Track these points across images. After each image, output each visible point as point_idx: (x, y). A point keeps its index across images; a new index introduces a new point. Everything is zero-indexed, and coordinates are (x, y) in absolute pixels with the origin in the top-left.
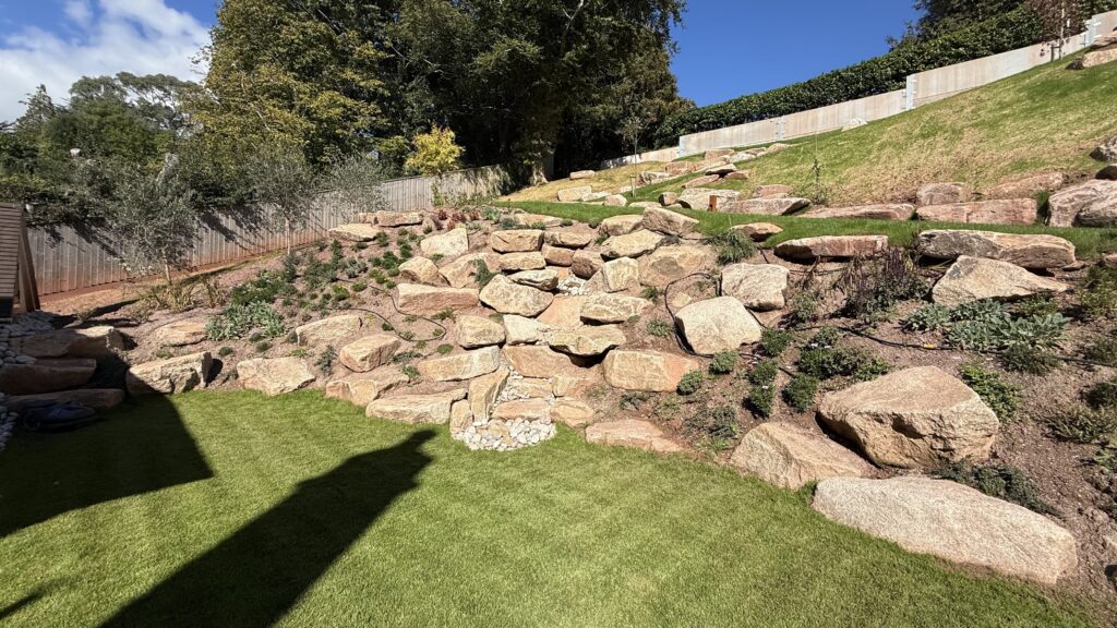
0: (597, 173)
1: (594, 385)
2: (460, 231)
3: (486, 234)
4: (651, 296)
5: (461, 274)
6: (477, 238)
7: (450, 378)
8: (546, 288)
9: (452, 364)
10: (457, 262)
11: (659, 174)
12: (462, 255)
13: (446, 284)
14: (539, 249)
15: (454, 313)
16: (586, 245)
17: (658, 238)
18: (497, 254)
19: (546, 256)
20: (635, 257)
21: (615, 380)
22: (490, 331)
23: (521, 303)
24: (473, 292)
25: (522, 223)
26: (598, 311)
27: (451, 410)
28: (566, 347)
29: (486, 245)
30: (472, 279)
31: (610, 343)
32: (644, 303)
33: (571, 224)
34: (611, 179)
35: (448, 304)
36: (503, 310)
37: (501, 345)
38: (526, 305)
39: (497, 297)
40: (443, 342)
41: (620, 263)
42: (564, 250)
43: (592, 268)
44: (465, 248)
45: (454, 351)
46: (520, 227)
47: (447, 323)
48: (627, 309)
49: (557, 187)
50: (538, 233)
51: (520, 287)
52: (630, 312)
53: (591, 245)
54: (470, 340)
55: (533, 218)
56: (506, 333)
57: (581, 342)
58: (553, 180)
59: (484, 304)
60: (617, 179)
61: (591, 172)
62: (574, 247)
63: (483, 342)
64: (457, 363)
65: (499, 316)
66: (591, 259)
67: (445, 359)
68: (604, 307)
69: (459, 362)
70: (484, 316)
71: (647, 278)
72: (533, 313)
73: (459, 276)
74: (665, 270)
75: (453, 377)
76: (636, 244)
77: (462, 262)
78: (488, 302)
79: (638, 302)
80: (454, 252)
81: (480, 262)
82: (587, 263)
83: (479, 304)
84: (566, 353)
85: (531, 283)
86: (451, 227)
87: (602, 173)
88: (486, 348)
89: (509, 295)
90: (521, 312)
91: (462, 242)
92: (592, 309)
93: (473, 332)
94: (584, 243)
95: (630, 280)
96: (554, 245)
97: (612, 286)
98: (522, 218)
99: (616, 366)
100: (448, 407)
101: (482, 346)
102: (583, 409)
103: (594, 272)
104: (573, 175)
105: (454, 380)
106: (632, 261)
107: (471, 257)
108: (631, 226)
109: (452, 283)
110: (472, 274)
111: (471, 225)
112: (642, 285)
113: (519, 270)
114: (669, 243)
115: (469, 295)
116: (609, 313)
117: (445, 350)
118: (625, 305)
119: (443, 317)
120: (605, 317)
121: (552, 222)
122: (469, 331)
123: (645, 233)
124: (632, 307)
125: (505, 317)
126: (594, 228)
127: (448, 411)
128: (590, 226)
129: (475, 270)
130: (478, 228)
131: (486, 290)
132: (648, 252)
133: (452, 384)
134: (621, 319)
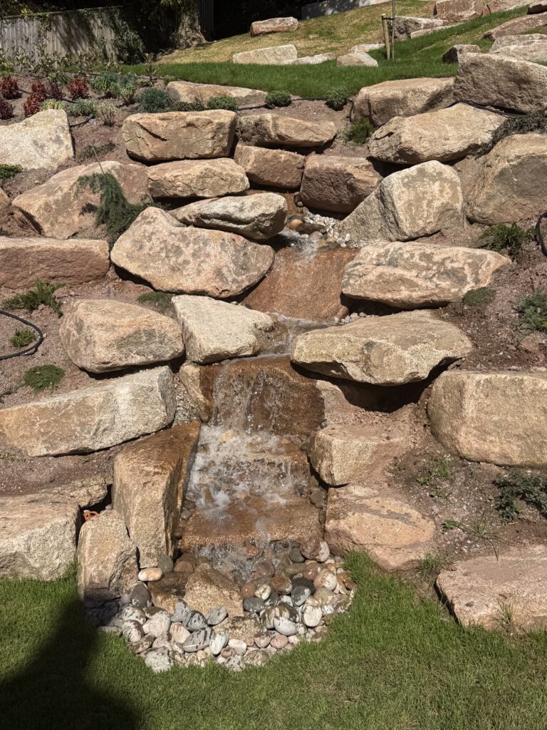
0: (302, 24)
1: (412, 453)
2: (53, 119)
3: (109, 124)
4: (507, 243)
5: (64, 205)
6: (92, 131)
7: (63, 448)
8: (261, 235)
9: (67, 416)
10: (51, 181)
11: (424, 21)
12: (62, 167)
13: (31, 230)
14: (230, 153)
15: (56, 293)
16: (329, 144)
17: (492, 121)
18: (137, 166)
19: (249, 168)
20: (451, 159)
21: (468, 442)
22: (151, 334)
23: (208, 268)
24: (96, 246)
25: (186, 98)
26: (384, 282)
27: (76, 540)
28: (335, 365)
29: (111, 146)
30: (90, 219)
31: (440, 355)
32: (493, 260)
33: (287, 103)
34: (329, 34)
35: (41, 273)
36: (169, 284)
37: (176, 363)
38: (219, 273)
39: (153, 257)
40: (38, 361)
41: (422, 173)
42: (284, 155)
43: (352, 188)
44: (65, 151)
45: (67, 381)
46: (184, 107)
47: (41, 316)
48: (456, 276)
49: (229, 49)
50: (225, 116)
51: (205, 233)
52: (462, 281)
53: (339, 143)
54: (103, 354)
55: (209, 91)
56: (187, 337)
57: (374, 354)
58: (218, 38)
59: (123, 274)
60: (341, 32)
61: (291, 20)
62: (305, 148)
63: (137, 360)
64: (79, 414)
65: (161, 299)
66: (350, 169)
67: (46, 402)
68: (399, 272)
69: (83, 408)
70: (127, 300)
71: (486, 204)
72: (235, 289)
73: (59, 212)
74: (527, 185)
75: (72, 446)
76: (451, 132)
77: (66, 182)
78: (133, 268)
79: (481, 258)
80: (41, 162)
81: (106, 181)
82: (341, 179)
83: (111, 273)
84: (333, 380)
85: (225, 223)
86: (31, 111)
87: (312, 22)
88: (143, 374)
89: (178, 251)
90: (208, 288)
91: (58, 140)
92: (370, 277)
93: (111, 336)
94: (326, 139)
95: (445, 210)
96: (259, 144)
97: (407, 227)
98: (183, 90)
99: (470, 408)
100: (69, 534)
101: (132, 369)
102: (405, 518)
103: (358, 198)
104: (258, 26)
105: (73, 453)
106: (448, 170)
107: (82, 170)
108: (426, 98)
109: (46, 227)
110: (89, 208)
111: (74, 107)
112: (471, 221)
113: (194, 198)
114: (521, 128)
115: (85, 254)
116: (411, 285)
117: (45, 379)
118: (449, 265)
119: (31, 303)
120: (403, 294)
121: (247, 99)
122: (100, 336)
123: (464, 111)
124: (467, 270)
125: (175, 300)
126: (338, 108)
127: (69, 544)
128: (330, 105)
129: (95, 199)
130: (89, 114)
131: (125, 243)
132: (477, 150)
133: (70, 462)
134: (443, 297)
